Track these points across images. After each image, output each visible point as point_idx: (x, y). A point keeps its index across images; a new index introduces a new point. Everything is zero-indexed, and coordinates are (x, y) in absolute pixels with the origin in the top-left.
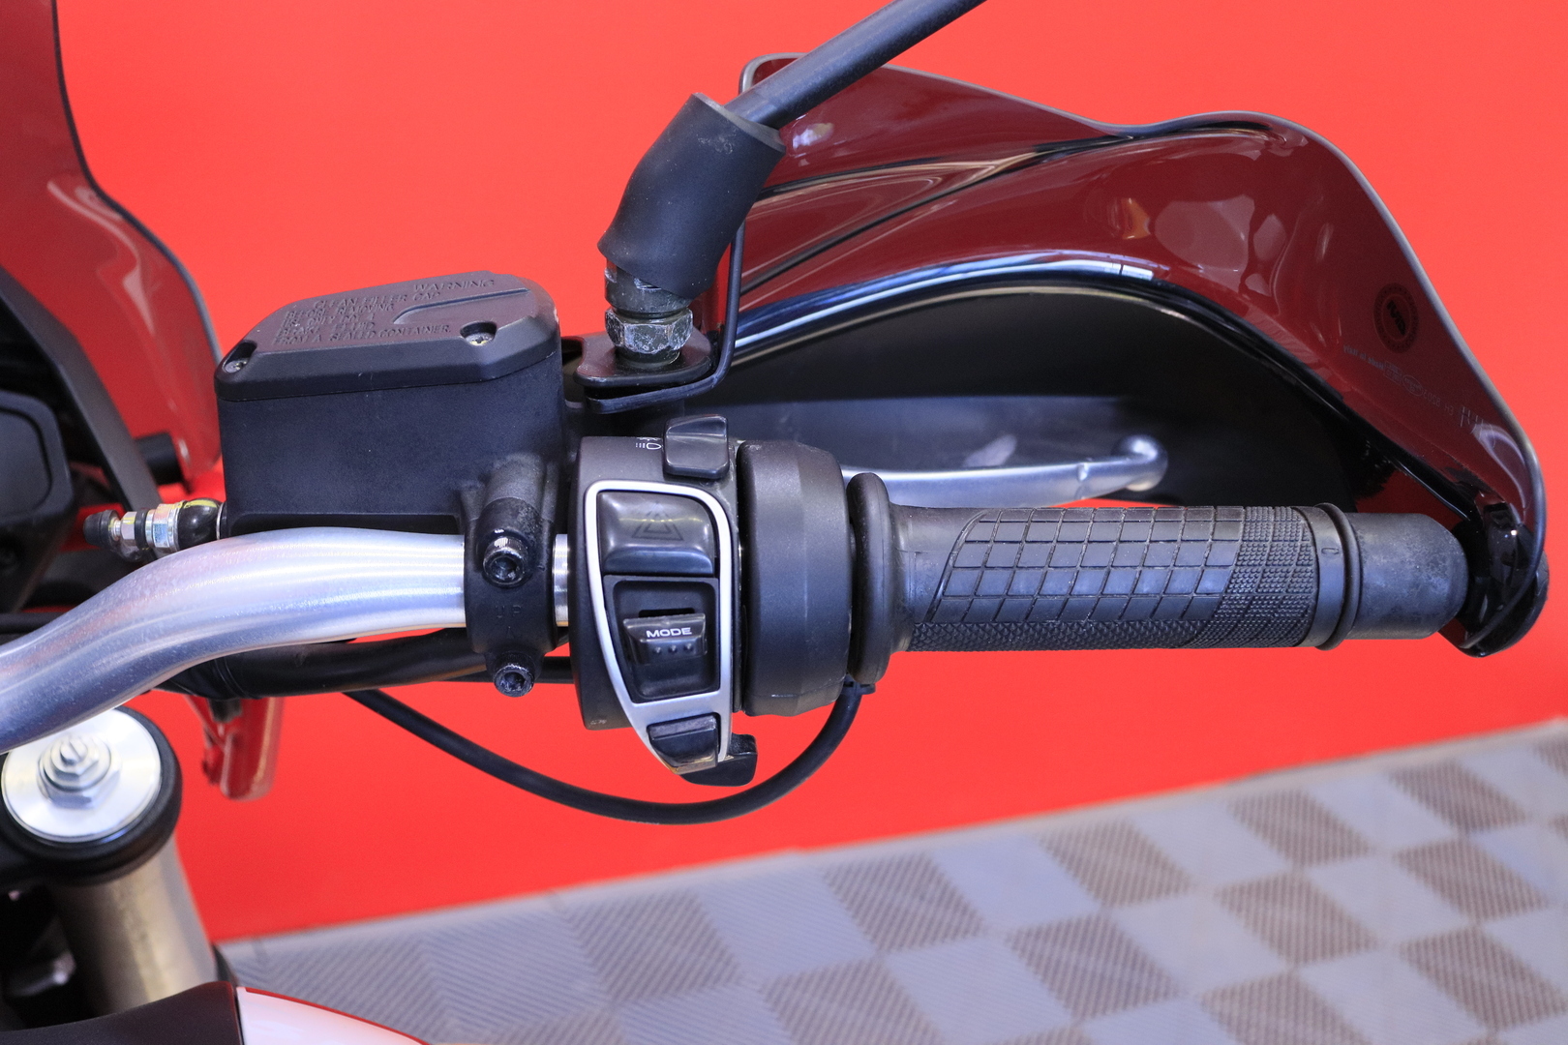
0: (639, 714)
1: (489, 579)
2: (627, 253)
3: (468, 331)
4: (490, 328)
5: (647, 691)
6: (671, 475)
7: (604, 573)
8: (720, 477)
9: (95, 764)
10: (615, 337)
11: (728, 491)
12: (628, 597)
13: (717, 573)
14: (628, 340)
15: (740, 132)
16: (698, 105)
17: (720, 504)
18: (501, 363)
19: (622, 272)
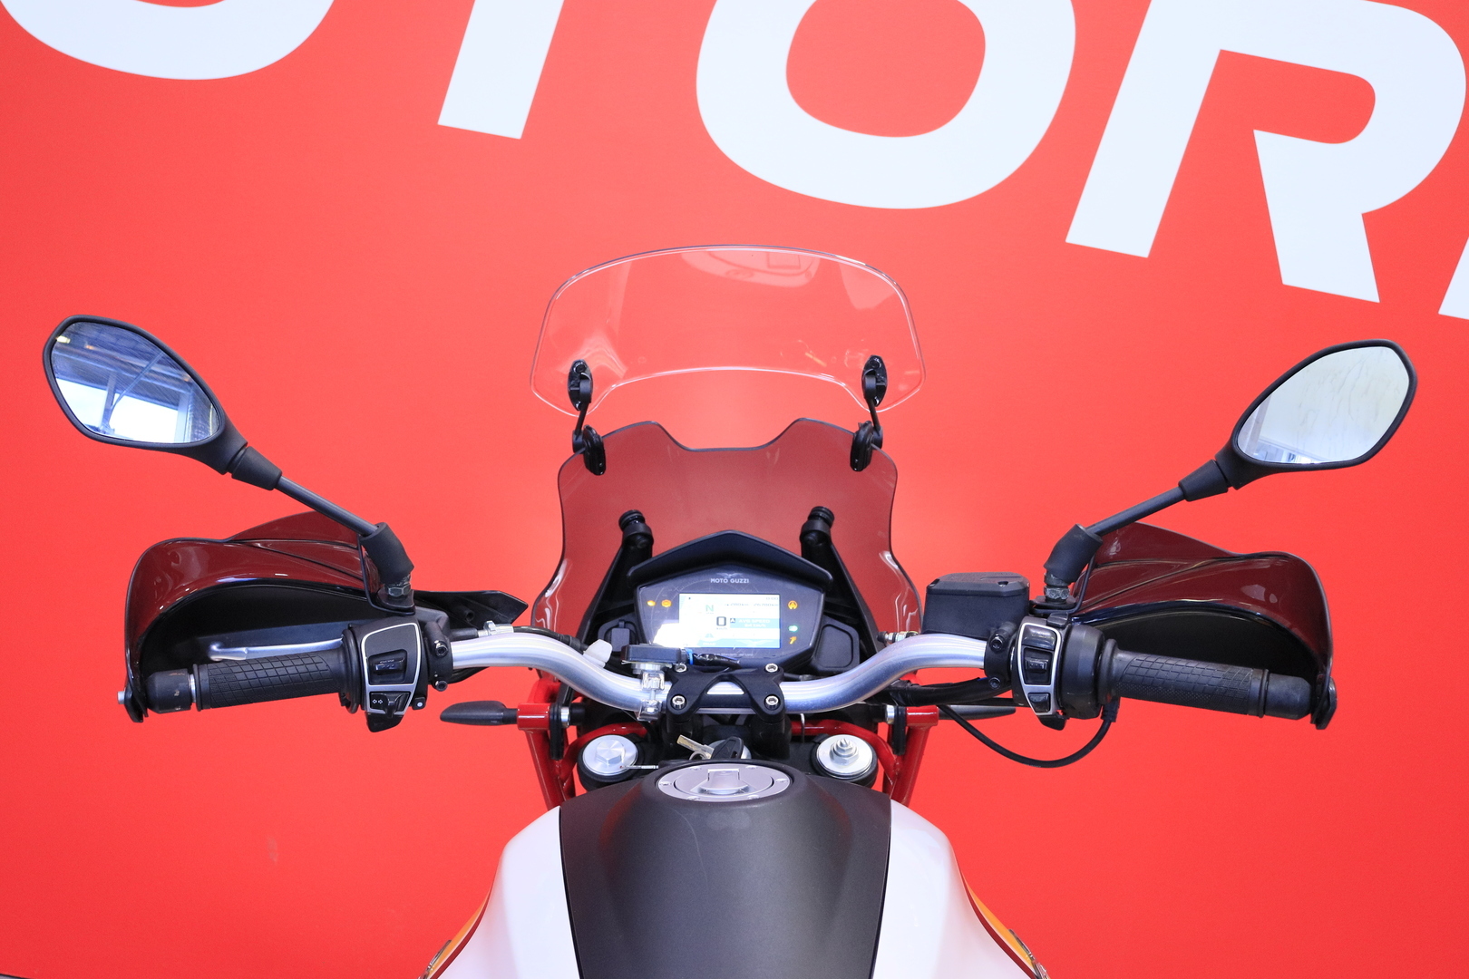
0: (1027, 688)
1: (992, 649)
2: (1050, 566)
3: (1000, 583)
4: (1006, 583)
5: (1029, 681)
6: (1048, 625)
7: (1022, 645)
8: (1063, 628)
9: (851, 749)
10: (1045, 593)
11: (1064, 632)
12: (1027, 653)
13: (1054, 650)
14: (1048, 594)
15: (1086, 535)
16: (1077, 527)
17: (1060, 634)
18: (1007, 592)
19: (1049, 572)
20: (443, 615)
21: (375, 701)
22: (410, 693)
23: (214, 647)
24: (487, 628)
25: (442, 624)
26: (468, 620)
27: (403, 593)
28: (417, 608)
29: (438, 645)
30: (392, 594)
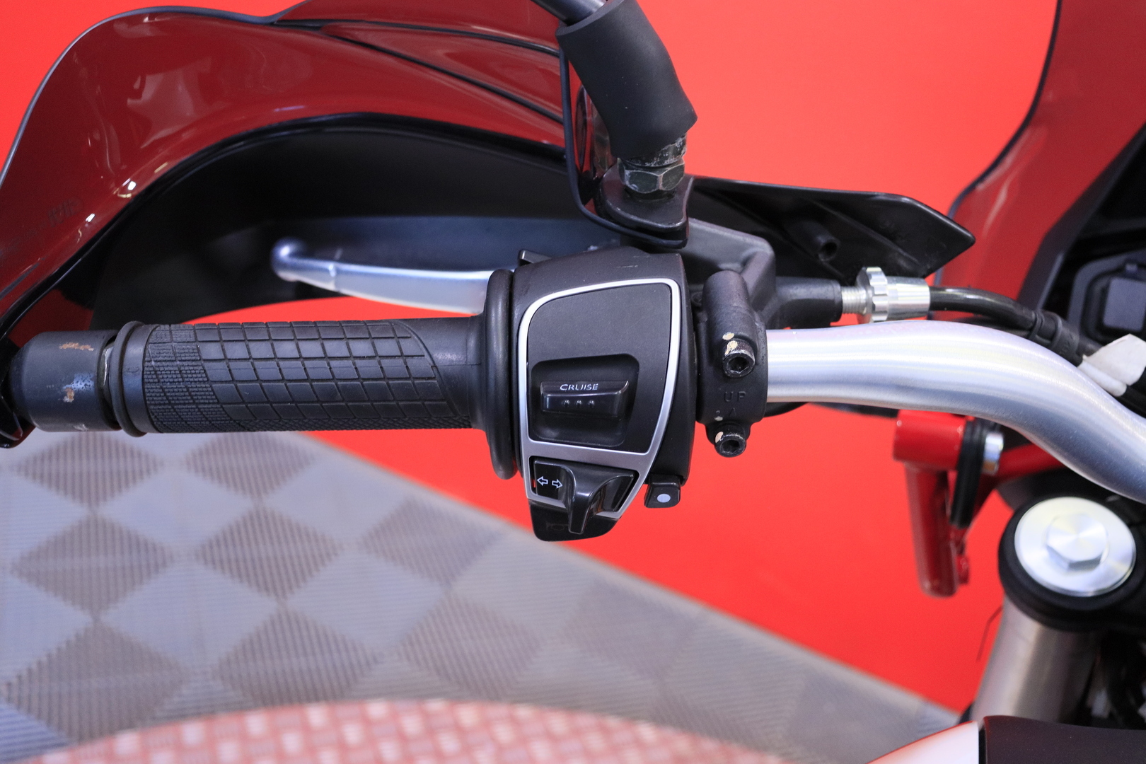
20: (761, 249)
21: (543, 481)
22: (636, 475)
23: (285, 251)
24: (866, 283)
25: (753, 275)
26: (823, 259)
27: (660, 186)
28: (695, 224)
29: (732, 348)
30: (633, 187)
